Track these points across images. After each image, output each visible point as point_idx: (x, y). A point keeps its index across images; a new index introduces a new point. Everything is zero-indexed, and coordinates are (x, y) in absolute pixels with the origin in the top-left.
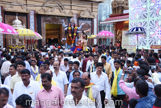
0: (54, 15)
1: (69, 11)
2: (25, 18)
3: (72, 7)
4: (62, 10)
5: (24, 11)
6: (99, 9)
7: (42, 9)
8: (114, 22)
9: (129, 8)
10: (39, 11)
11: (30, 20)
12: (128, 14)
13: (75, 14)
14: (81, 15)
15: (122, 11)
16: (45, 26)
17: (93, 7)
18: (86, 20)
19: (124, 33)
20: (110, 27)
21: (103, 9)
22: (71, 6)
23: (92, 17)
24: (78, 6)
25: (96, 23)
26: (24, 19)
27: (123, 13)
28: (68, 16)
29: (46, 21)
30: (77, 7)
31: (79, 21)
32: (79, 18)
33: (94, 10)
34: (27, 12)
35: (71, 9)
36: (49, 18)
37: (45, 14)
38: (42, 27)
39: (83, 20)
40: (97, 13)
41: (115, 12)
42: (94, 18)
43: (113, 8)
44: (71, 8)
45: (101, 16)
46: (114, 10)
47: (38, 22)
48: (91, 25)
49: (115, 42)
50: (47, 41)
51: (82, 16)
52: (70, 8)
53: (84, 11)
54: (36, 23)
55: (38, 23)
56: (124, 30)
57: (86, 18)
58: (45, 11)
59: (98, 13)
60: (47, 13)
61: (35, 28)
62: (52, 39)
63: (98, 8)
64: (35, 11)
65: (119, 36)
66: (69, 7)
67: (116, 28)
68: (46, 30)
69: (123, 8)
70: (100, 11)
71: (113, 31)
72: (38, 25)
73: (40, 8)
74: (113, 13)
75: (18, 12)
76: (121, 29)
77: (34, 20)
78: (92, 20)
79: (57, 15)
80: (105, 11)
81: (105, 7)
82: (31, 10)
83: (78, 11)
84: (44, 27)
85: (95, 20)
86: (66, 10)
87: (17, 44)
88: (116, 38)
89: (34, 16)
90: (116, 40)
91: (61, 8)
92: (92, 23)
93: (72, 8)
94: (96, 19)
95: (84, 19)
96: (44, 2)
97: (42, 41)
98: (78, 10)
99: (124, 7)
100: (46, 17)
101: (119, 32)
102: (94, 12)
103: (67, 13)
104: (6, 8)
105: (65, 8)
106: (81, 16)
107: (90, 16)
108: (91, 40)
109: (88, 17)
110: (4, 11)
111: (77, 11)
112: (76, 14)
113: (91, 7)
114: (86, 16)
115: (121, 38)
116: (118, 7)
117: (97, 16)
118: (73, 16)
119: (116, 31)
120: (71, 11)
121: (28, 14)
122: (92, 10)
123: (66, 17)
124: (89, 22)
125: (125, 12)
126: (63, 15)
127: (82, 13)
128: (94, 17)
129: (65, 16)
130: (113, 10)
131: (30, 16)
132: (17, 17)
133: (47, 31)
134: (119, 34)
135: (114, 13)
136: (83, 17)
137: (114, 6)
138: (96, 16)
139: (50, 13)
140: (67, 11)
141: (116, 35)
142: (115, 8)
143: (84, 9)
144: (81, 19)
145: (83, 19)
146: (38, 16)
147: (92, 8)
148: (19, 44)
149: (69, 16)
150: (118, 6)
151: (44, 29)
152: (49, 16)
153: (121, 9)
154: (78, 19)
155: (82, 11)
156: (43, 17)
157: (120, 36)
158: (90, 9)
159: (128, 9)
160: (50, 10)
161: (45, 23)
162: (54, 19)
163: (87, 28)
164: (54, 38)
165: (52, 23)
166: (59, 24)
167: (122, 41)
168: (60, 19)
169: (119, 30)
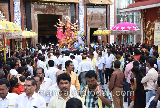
2: (6, 5)
8: (141, 10)
11: (15, 8)
16: (36, 18)
18: (98, 8)
19: (158, 26)
20: (135, 18)
23: (107, 3)
25: (113, 12)
26: (5, 7)
28: (71, 2)
29: (37, 9)
31: (88, 9)
32: (88, 5)
36: (43, 6)
38: (32, 19)
39: (93, 7)
42: (109, 5)
45: (120, 1)
47: (26, 11)
48: (105, 14)
49: (143, 40)
50: (41, 40)
51: (92, 1)
54: (24, 14)
55: (26, 13)
56: (157, 22)
57: (97, 5)
61: (21, 20)
62: (48, 36)
65: (150, 30)
67: (144, 19)
71: (141, 23)
72: (26, 16)
76: (153, 20)
77: (19, 9)
79: (55, 1)
84: (34, 19)
88: (146, 33)
89: (19, 3)
90: (145, 37)
92: (107, 12)
94: (113, 5)
97: (33, 40)
100: (37, 4)
101: (150, 24)
106: (90, 2)
107: (103, 1)
108: (106, 37)
109: (101, 3)
114: (97, 1)
115: (153, 33)
118: (78, 2)
119: (145, 22)
121: (11, 0)
123: (69, 3)
124: (102, 11)
126: (63, 1)
128: (110, 3)
129: (66, 1)
131: (14, 3)
133: (40, 25)
134: (149, 27)
136: (93, 3)
138: (113, 1)
141: (145, 29)
144: (90, 6)
146: (26, 3)
149: (73, 2)
151: (35, 23)
152: (42, 2)
154: (86, 6)
156: (33, 4)
157: (151, 31)
161: (36, 12)
162: (50, 7)
163: (99, 19)
164: (51, 35)
165: (47, 13)
166: (57, 14)
167: (155, 38)
168: (58, 7)
169: (150, 20)
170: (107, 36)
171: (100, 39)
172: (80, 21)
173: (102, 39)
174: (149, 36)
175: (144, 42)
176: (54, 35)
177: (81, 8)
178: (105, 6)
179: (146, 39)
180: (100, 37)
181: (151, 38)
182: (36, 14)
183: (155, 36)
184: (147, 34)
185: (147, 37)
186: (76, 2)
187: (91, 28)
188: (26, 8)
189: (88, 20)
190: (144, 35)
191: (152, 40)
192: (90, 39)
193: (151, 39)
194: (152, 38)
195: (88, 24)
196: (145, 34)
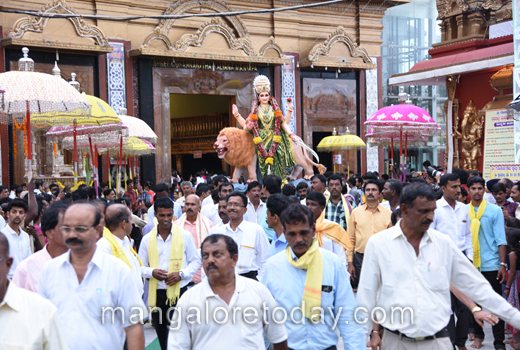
0: (203, 57)
1: (265, 40)
2: (89, 71)
3: (276, 24)
4: (237, 36)
5: (85, 43)
6: (386, 32)
7: (157, 33)
8: (448, 77)
9: (515, 16)
10: (146, 42)
11: (110, 78)
12: (509, 39)
13: (288, 54)
14: (311, 58)
15: (484, 29)
16: (167, 105)
17: (363, 22)
18: (335, 78)
19: (493, 119)
20: (434, 104)
21: (402, 32)
22: (273, 23)
23: (358, 64)
24: (301, 22)
25: (375, 88)
26: (85, 75)
27: (488, 36)
28: (261, 61)
29: (168, 82)
30: (296, 26)
31: (306, 81)
32: (306, 71)
33: (364, 35)
34: (98, 49)
35: (274, 35)
36: (185, 72)
37: (168, 54)
38: (155, 106)
39: (321, 77)
40: (378, 47)
41: (455, 35)
42: (364, 70)
43: (443, 19)
44: (273, 28)
45: (394, 62)
46: (449, 24)
47: (139, 86)
48: (355, 96)
49: (454, 159)
50: (179, 165)
51: (317, 60)
52: (269, 31)
53: (324, 39)
54: (134, 92)
55: (139, 92)
56: (491, 109)
57: (332, 70)
58: (166, 43)
59: (385, 49)
60: (175, 53)
62: (198, 155)
63: (382, 28)
64: (127, 44)
65: (473, 131)
66: (265, 27)
67: (457, 101)
68: (172, 120)
69: (487, 17)
70: (391, 39)
71: (446, 111)
72: (139, 99)
73: (149, 30)
74: (444, 37)
75: (60, 50)
76: (479, 105)
77: (123, 79)
78: (357, 74)
79: (217, 58)
80: (412, 41)
81: (412, 23)
82: (110, 40)
83: (302, 42)
84: (162, 107)
85: (371, 77)
86: (252, 38)
87: (58, 176)
88: (460, 141)
89: (123, 65)
90: (460, 150)
91: (232, 29)
92: (360, 90)
93: (277, 31)
94: (375, 72)
95: (323, 74)
96: (163, 6)
97: (158, 164)
98: (299, 38)
99: (490, 10)
100: (170, 67)
101: (471, 114)
102: (365, 42)
103: (257, 51)
104: (14, 34)
105: (249, 29)
106: (311, 62)
107: (347, 59)
109: (343, 65)
110: (8, 43)
111: (296, 41)
112: (293, 54)
113: (352, 22)
114: (331, 59)
115: (481, 141)
116: (466, 14)
117: (379, 60)
118: (279, 61)
119: (459, 111)
120: (272, 42)
121: (101, 57)
122: (358, 35)
123: (254, 65)
124: (347, 87)
125: (496, 31)
126: (238, 59)
127: (318, 48)
128: (368, 65)
129: (247, 60)
130: (444, 27)
131: (109, 65)
132: (56, 68)
133: (178, 126)
134: (469, 124)
135: (450, 39)
136: (321, 64)
137: (448, 7)
138: (374, 60)
139: (188, 52)
140: (258, 43)
141: (460, 130)
142: (454, 17)
143: (324, 32)
144: (313, 74)
145: (320, 72)
146: (140, 65)
147: (357, 28)
148: (65, 174)
149: (265, 61)
150: (465, 8)
151: (162, 117)
152: (183, 62)
153: (478, 22)
154: (299, 73)
155: (314, 39)
156: (158, 66)
157: (476, 134)
158: (351, 32)
159: (511, 19)
160: (186, 37)
161: (166, 90)
162: (204, 76)
163: (337, 109)
164: (205, 152)
165: (195, 92)
166: (222, 93)
167: (485, 152)
168: (226, 75)
169: (473, 106)
170: (359, 152)
171: (340, 161)
173: (344, 162)
174: (470, 149)
175: (457, 164)
177: (289, 79)
178: (353, 74)
179: (462, 157)
180: (340, 156)
181: (474, 152)
182: (167, 95)
183: (486, 148)
184: (464, 141)
185: (464, 150)
186: (275, 62)
187: (314, 133)
188: (139, 77)
189: (307, 111)
190: (457, 147)
191: (477, 158)
193: (474, 155)
194: (477, 153)
195: (305, 122)
196: (459, 143)
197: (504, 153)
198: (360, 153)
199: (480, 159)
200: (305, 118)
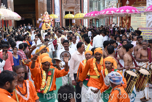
62: (23, 19)
67: (121, 3)
88: (122, 17)
151: (11, 5)
163: (74, 3)
164: (26, 18)
167: (131, 21)
171: (74, 22)
172: (56, 4)
173: (76, 22)
174: (125, 20)
175: (121, 25)
176: (29, 18)
179: (123, 23)
180: (74, 20)
183: (131, 20)
184: (124, 18)
185: (123, 21)
187: (66, 12)
189: (63, 4)
190: (121, 19)
191: (128, 23)
192: (65, 22)
194: (128, 22)
195: (63, 8)
197: (138, 22)
198: (81, 21)
199: (129, 24)
200: (63, 6)
